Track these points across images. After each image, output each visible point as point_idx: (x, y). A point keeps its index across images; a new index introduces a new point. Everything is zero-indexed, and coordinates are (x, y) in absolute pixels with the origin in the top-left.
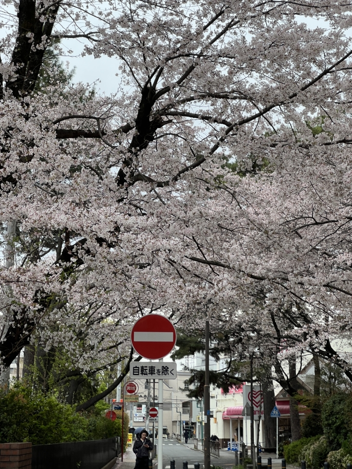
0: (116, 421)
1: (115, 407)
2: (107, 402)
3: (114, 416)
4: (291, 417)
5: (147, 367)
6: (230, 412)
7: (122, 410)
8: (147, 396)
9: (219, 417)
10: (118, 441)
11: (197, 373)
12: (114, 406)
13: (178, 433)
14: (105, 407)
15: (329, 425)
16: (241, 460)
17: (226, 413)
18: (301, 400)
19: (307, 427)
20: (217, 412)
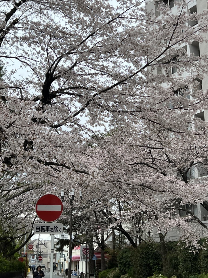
0: (23, 262)
1: (23, 256)
2: (19, 254)
4: (101, 260)
5: (44, 227)
6: (74, 258)
7: (26, 257)
8: (37, 251)
10: (23, 271)
11: (60, 240)
14: (18, 256)
15: (121, 263)
19: (109, 264)
20: (68, 258)
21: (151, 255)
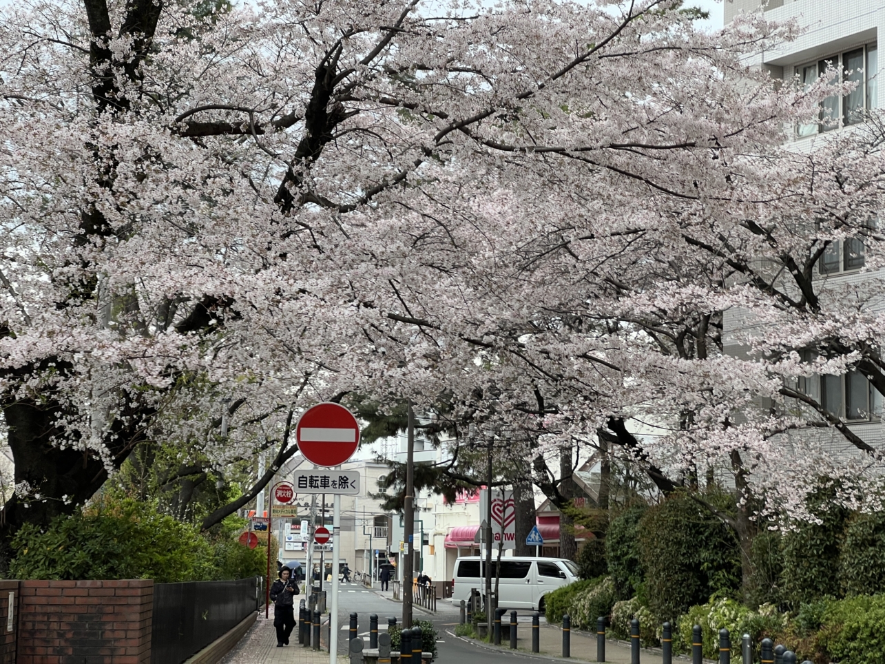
0: (257, 549)
1: (256, 526)
3: (254, 541)
4: (561, 545)
5: (318, 477)
6: (457, 536)
7: (267, 531)
8: (310, 503)
9: (439, 544)
10: (259, 583)
11: (399, 468)
12: (254, 524)
13: (365, 571)
14: (238, 525)
15: (618, 558)
16: (469, 616)
17: (449, 537)
18: (576, 515)
20: (435, 535)
21: (706, 534)
